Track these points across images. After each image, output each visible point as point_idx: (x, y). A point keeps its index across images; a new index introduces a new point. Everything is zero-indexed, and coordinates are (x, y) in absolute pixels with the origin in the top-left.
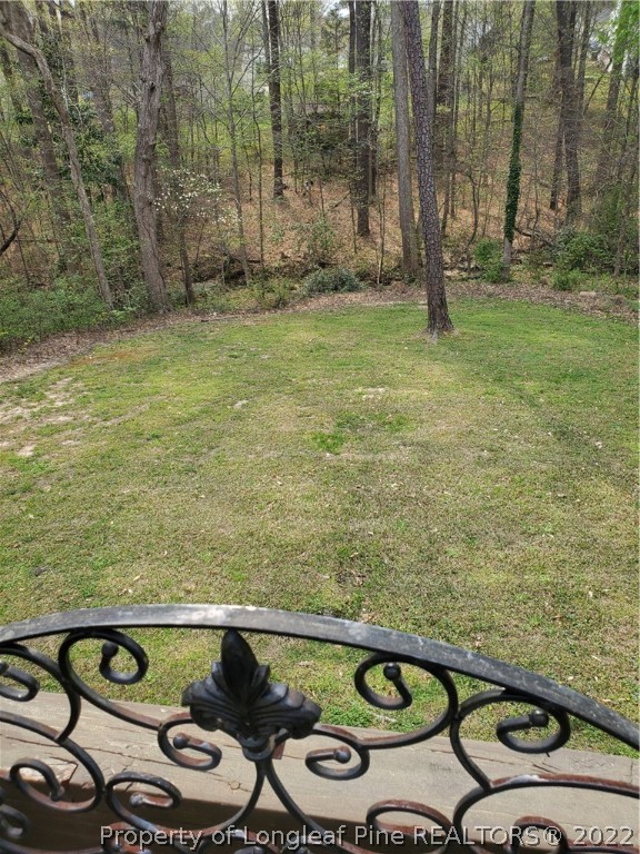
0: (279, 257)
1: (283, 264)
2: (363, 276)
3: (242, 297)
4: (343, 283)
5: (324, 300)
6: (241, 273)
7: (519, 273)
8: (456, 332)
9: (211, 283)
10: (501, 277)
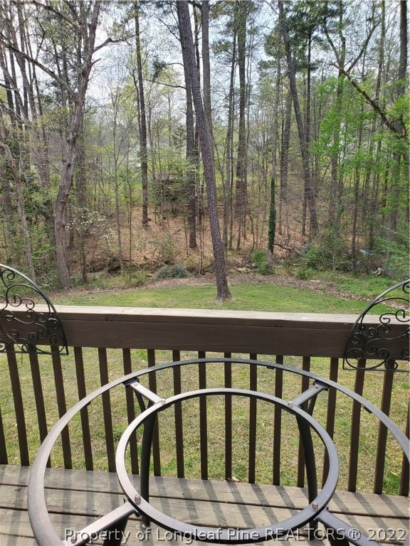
0: (143, 258)
1: (144, 262)
2: (191, 270)
3: (117, 280)
4: (178, 274)
5: (165, 282)
6: (119, 268)
7: (279, 269)
8: (233, 299)
9: (100, 273)
10: (268, 271)
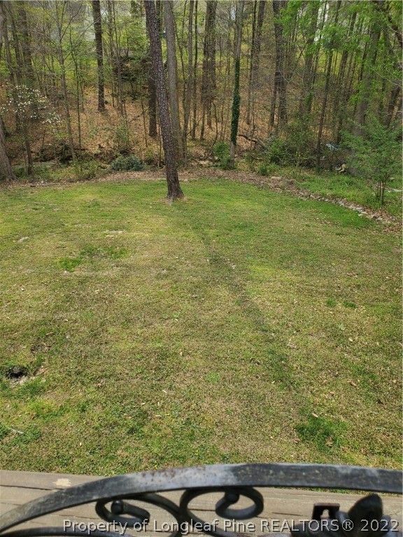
0: (97, 147)
1: (99, 151)
2: (150, 162)
3: (68, 171)
4: (133, 166)
5: (118, 175)
6: (69, 158)
7: (242, 164)
8: (185, 199)
9: (52, 163)
10: (229, 166)
